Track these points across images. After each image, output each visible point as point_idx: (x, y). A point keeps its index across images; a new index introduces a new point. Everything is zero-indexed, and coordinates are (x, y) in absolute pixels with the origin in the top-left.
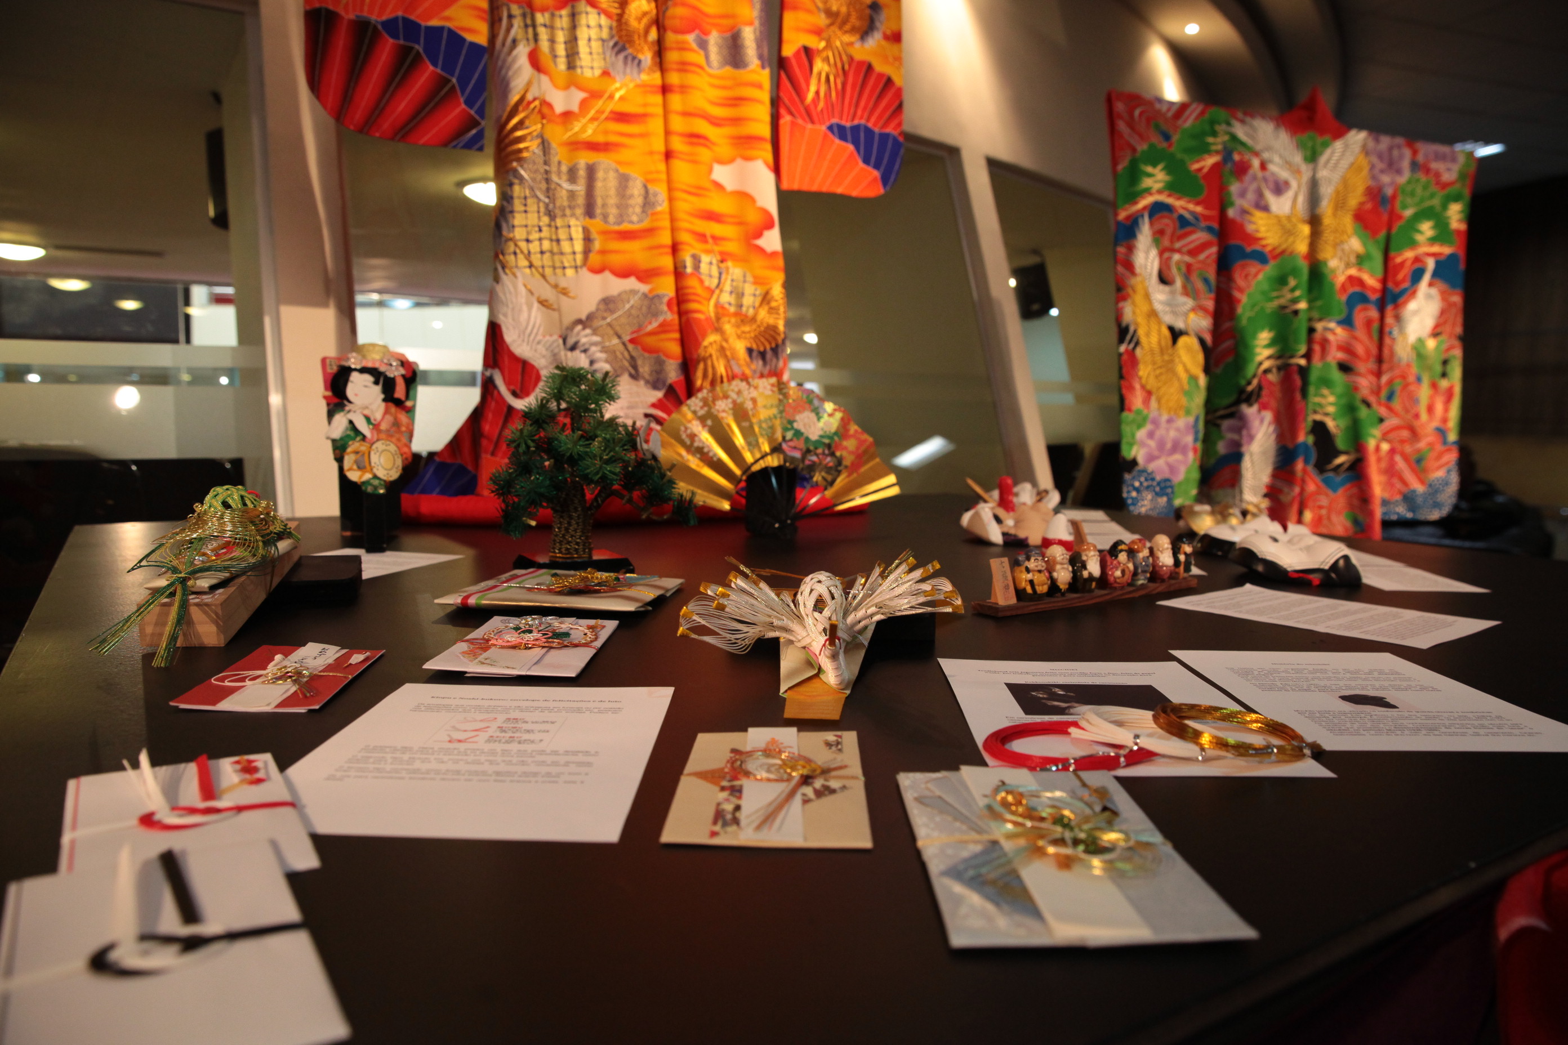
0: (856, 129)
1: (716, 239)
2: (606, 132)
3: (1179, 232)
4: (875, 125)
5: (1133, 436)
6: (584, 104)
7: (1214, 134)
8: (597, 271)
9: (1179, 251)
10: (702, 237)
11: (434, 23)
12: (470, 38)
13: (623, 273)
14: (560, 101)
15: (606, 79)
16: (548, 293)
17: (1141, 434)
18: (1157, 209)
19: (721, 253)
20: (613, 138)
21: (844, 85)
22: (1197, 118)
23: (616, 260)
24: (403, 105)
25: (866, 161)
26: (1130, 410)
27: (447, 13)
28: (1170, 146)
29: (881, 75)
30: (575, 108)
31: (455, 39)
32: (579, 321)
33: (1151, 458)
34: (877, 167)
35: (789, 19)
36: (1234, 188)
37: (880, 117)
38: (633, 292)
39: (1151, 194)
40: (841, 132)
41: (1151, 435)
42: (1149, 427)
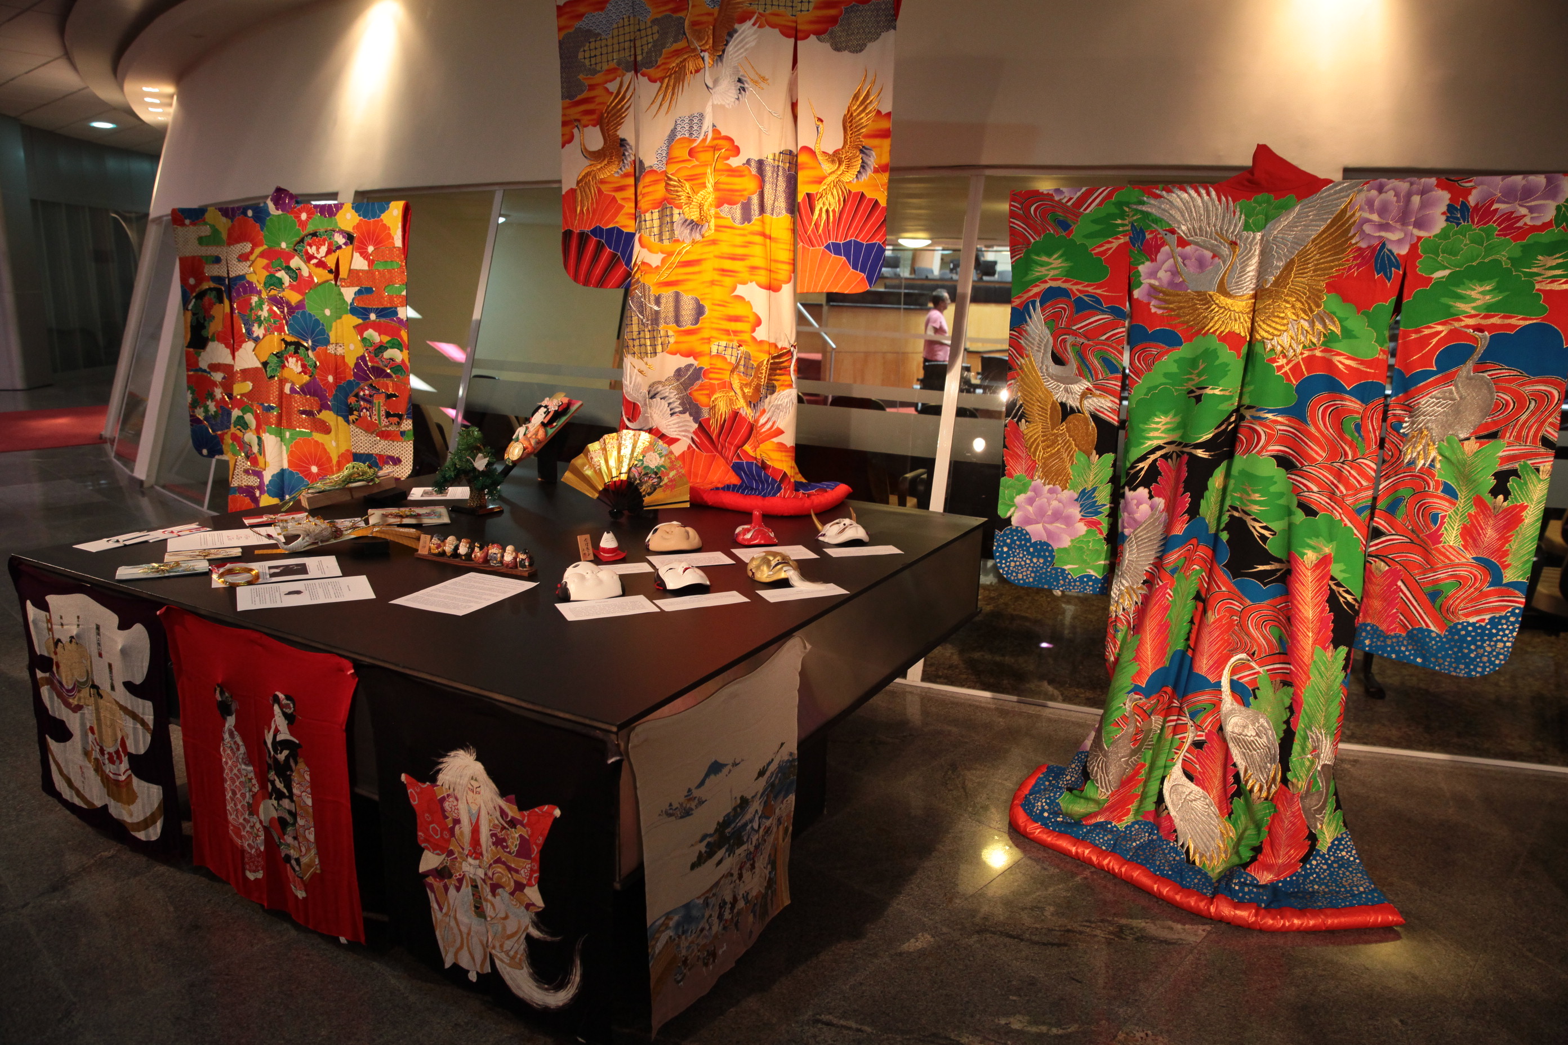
0: (847, 245)
1: (736, 333)
2: (677, 274)
3: (1075, 316)
4: (862, 239)
5: (1012, 499)
6: (663, 261)
7: (1122, 215)
8: (674, 353)
9: (1075, 334)
10: (727, 332)
11: (611, 226)
12: (625, 230)
13: (687, 355)
14: (655, 260)
15: (676, 244)
16: (643, 367)
17: (1020, 499)
18: (1051, 295)
19: (739, 341)
20: (680, 278)
21: (841, 213)
22: (1100, 204)
23: (684, 347)
24: (598, 271)
25: (855, 267)
26: (1011, 476)
27: (617, 219)
28: (1068, 235)
29: (870, 200)
30: (659, 264)
31: (620, 232)
32: (659, 382)
33: (1029, 521)
34: (863, 270)
35: (802, 176)
36: (1144, 268)
37: (868, 233)
38: (691, 365)
39: (1045, 282)
40: (836, 249)
41: (1031, 501)
42: (1030, 494)
